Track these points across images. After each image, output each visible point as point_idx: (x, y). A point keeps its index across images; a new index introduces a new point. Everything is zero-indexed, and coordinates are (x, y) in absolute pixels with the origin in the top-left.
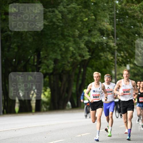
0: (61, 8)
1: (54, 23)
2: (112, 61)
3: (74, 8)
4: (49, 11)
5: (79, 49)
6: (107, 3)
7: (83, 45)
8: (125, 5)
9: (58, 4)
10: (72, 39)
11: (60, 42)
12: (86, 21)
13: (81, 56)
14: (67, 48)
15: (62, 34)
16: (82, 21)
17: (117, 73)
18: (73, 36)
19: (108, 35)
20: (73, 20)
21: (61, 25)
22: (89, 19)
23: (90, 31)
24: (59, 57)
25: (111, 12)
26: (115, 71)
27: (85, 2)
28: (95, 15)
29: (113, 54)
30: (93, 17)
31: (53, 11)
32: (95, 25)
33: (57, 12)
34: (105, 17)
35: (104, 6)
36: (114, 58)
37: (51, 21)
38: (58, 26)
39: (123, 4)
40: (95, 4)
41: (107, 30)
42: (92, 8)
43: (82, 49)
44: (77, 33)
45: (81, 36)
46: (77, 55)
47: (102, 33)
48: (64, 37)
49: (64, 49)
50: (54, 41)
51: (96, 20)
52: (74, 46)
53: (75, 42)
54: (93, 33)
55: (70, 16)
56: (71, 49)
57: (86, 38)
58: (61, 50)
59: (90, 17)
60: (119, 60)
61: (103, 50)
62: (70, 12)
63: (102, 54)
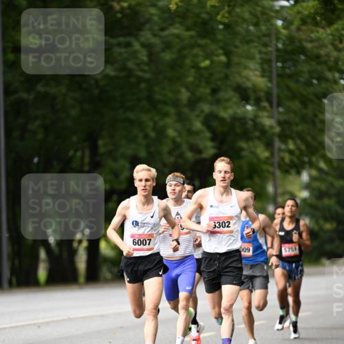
0: (146, 36)
1: (130, 73)
2: (267, 161)
3: (178, 36)
5: (190, 132)
6: (256, 25)
7: (198, 125)
8: (299, 29)
9: (140, 28)
10: (172, 110)
11: (145, 118)
12: (206, 68)
13: (196, 149)
14: (161, 133)
15: (150, 98)
16: (196, 66)
17: (280, 190)
18: (176, 103)
19: (257, 102)
20: (175, 65)
21: (147, 76)
22: (212, 62)
23: (215, 91)
24: (142, 153)
25: (265, 45)
26: (275, 187)
27: (204, 23)
28: (227, 53)
29: (269, 145)
30: (223, 58)
31: (129, 45)
32: (227, 77)
33: (137, 46)
34: (251, 58)
35: (248, 31)
36: (272, 154)
37: (124, 68)
38: (140, 80)
39: (294, 27)
40: (227, 26)
41: (255, 89)
42: (220, 37)
43: (198, 133)
44: (184, 95)
45: (193, 103)
46: (185, 147)
47: (244, 95)
48: (153, 105)
49: (152, 134)
50: (132, 116)
51: (228, 65)
52: (178, 126)
53: (181, 118)
54: (222, 95)
55: (168, 56)
56: (171, 133)
57: (206, 108)
58: (146, 136)
59: (215, 58)
60: (283, 159)
61: (246, 136)
62: (168, 46)
63: (243, 144)
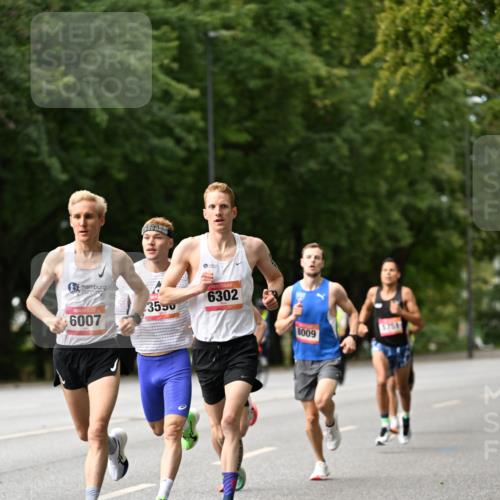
0: (348, 131)
1: (332, 167)
2: (461, 249)
3: (376, 132)
4: (323, 140)
5: (389, 223)
6: (451, 120)
7: (396, 215)
8: (491, 124)
9: (341, 124)
10: (371, 202)
11: (346, 209)
12: (404, 162)
13: (394, 239)
14: (361, 223)
15: (351, 191)
16: (394, 160)
17: (474, 276)
18: (375, 195)
19: (452, 193)
20: (375, 159)
21: (349, 169)
22: (410, 157)
23: (412, 184)
24: (344, 243)
25: (460, 139)
26: (469, 273)
27: (402, 119)
28: (424, 148)
29: (463, 234)
30: (419, 153)
31: (331, 140)
32: (423, 170)
33: (338, 141)
34: (446, 151)
35: (443, 126)
36: (466, 243)
37: (326, 162)
38: (342, 173)
39: (486, 122)
40: (424, 122)
41: (450, 181)
42: (416, 132)
43: (396, 223)
44: (383, 187)
45: (392, 194)
46: (383, 237)
47: (440, 186)
48: (354, 197)
49: (353, 225)
50: (333, 207)
51: (425, 158)
52: (378, 217)
53: (380, 209)
54: (419, 187)
55: (367, 151)
56: (371, 223)
57: (404, 199)
58: (347, 227)
59: (412, 153)
60: (475, 248)
61: (441, 225)
62: (367, 141)
63: (438, 233)
